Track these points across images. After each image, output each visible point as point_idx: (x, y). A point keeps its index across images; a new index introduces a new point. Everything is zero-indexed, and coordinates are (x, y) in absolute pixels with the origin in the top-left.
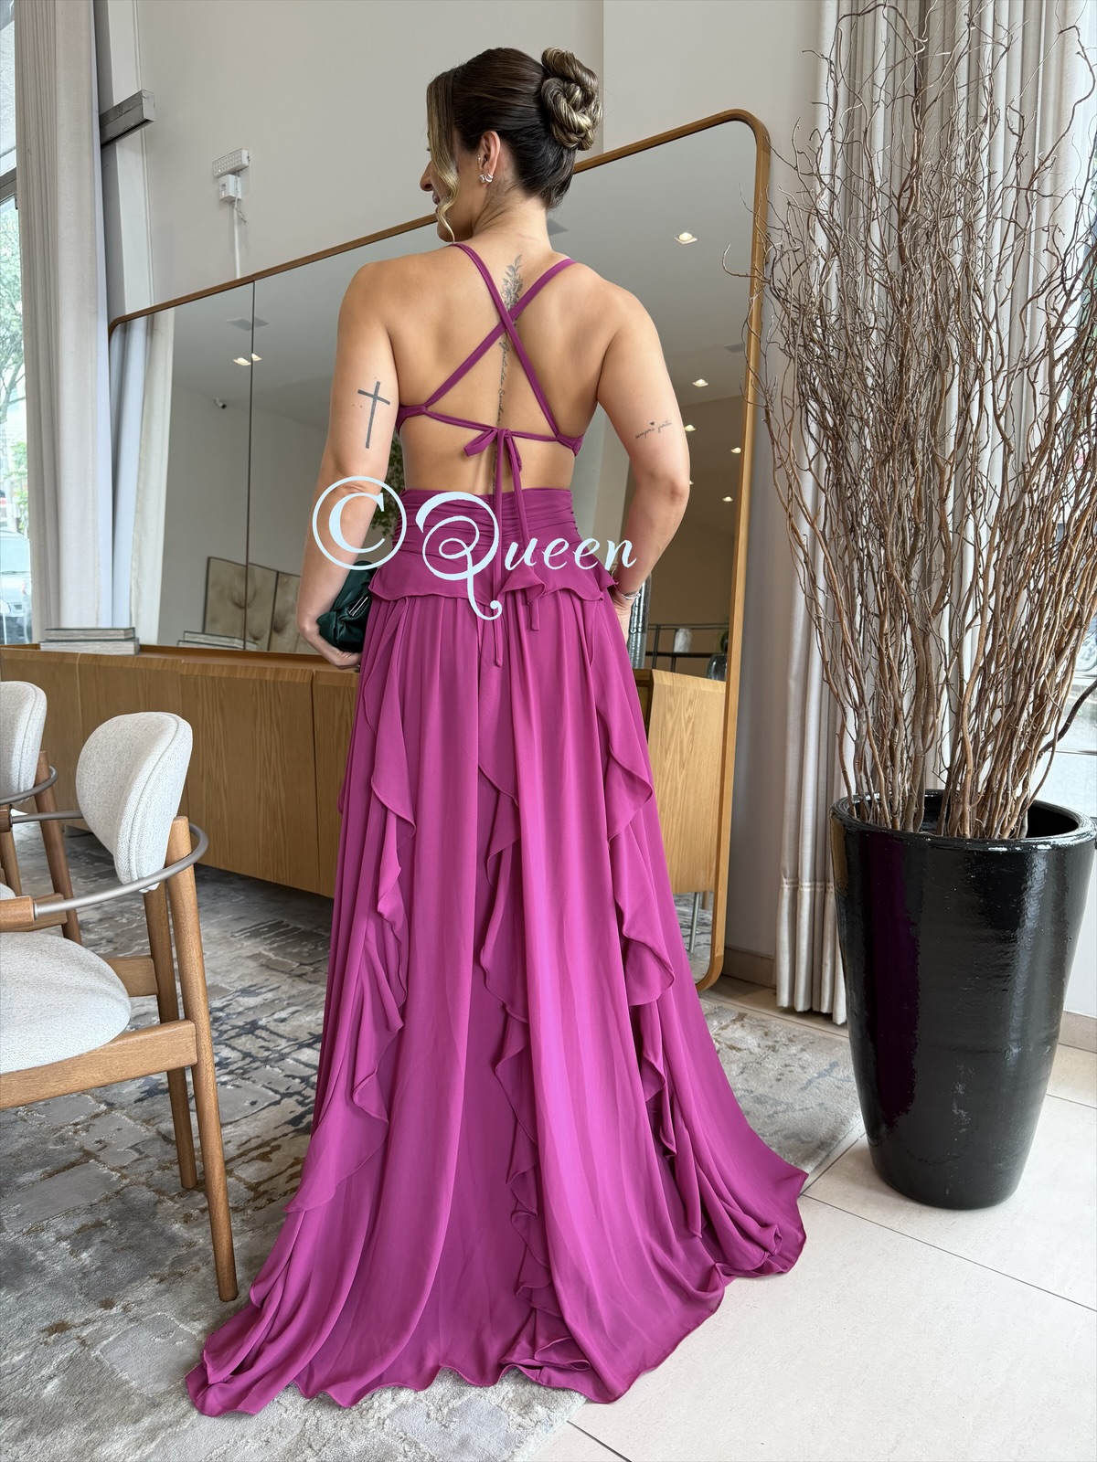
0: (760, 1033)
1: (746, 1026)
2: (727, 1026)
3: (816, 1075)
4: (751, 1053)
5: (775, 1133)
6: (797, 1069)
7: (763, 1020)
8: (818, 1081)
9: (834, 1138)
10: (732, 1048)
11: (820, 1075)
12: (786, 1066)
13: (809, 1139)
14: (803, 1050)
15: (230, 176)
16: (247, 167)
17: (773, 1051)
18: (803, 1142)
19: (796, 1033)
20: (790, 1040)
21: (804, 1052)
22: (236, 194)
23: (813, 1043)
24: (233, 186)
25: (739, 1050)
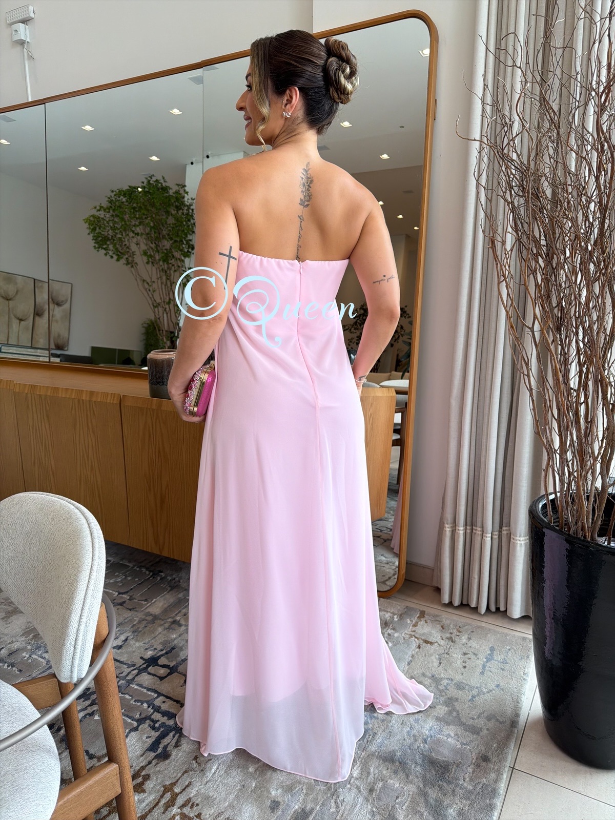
0: (439, 627)
1: (428, 621)
2: (417, 623)
3: (485, 660)
4: (439, 644)
5: (479, 716)
6: (473, 657)
7: (437, 616)
8: (488, 664)
9: (517, 715)
10: (426, 642)
11: (488, 660)
12: (465, 654)
13: (504, 719)
14: (469, 639)
15: (21, 24)
16: (33, 18)
17: (452, 641)
18: (501, 723)
19: (460, 624)
20: (460, 632)
21: (471, 641)
22: (27, 37)
23: (473, 632)
24: (23, 32)
25: (431, 643)
